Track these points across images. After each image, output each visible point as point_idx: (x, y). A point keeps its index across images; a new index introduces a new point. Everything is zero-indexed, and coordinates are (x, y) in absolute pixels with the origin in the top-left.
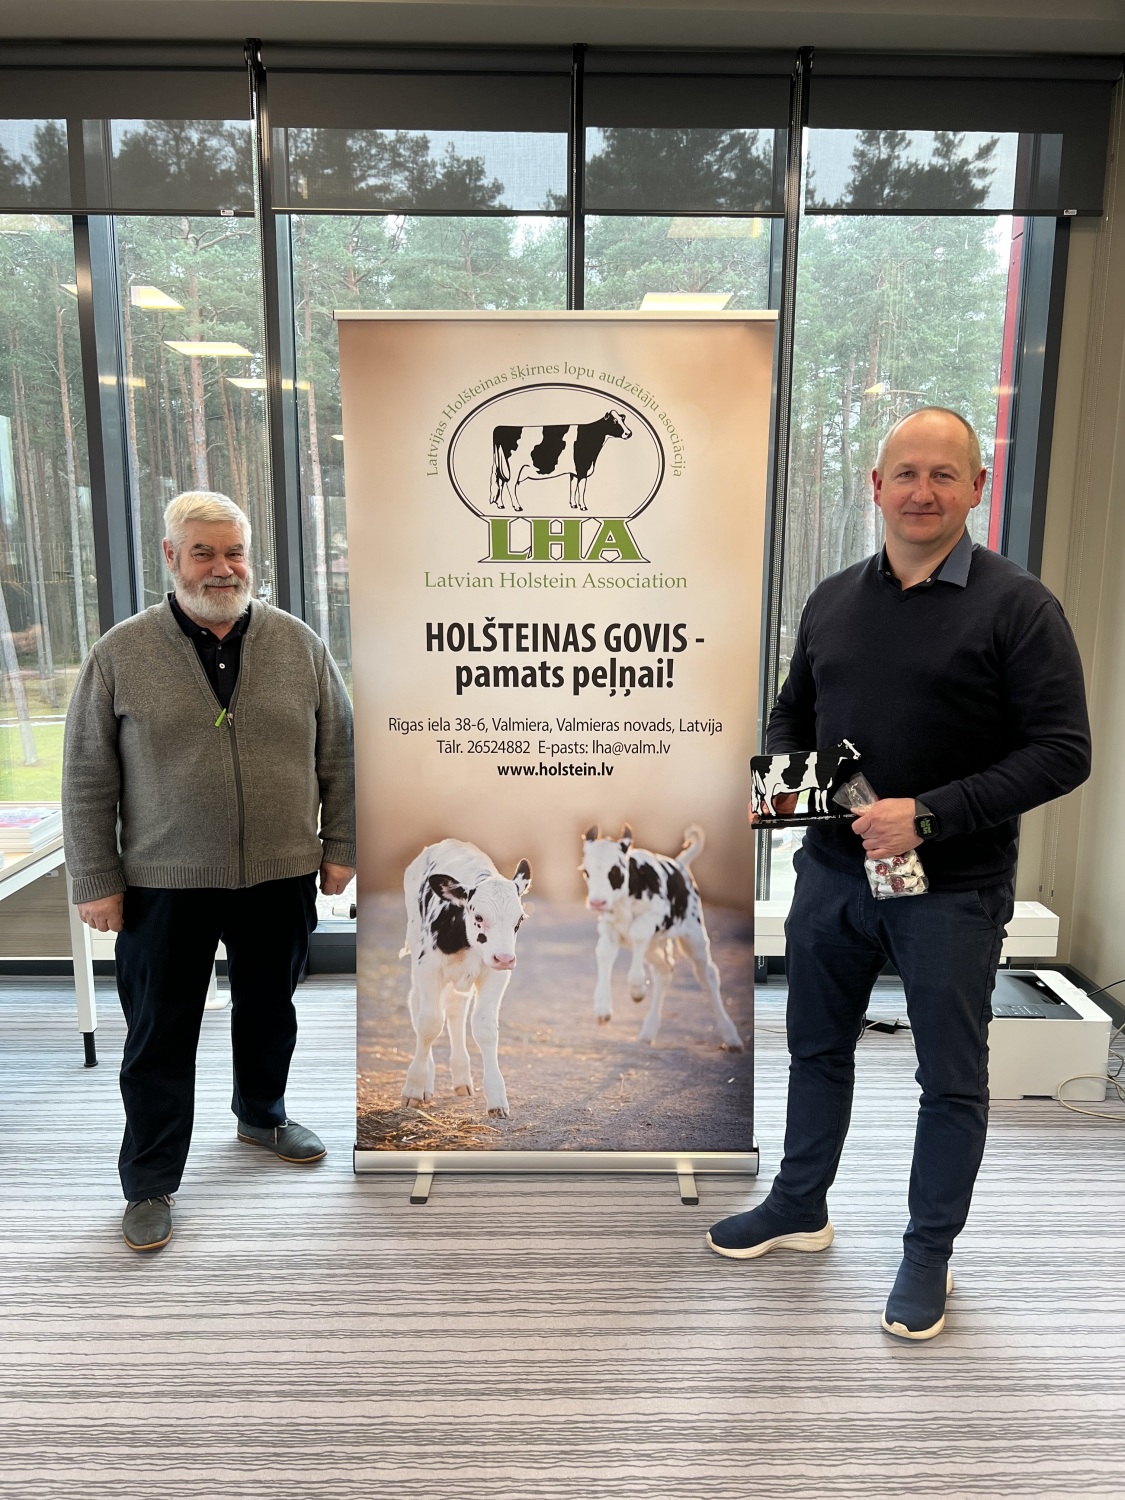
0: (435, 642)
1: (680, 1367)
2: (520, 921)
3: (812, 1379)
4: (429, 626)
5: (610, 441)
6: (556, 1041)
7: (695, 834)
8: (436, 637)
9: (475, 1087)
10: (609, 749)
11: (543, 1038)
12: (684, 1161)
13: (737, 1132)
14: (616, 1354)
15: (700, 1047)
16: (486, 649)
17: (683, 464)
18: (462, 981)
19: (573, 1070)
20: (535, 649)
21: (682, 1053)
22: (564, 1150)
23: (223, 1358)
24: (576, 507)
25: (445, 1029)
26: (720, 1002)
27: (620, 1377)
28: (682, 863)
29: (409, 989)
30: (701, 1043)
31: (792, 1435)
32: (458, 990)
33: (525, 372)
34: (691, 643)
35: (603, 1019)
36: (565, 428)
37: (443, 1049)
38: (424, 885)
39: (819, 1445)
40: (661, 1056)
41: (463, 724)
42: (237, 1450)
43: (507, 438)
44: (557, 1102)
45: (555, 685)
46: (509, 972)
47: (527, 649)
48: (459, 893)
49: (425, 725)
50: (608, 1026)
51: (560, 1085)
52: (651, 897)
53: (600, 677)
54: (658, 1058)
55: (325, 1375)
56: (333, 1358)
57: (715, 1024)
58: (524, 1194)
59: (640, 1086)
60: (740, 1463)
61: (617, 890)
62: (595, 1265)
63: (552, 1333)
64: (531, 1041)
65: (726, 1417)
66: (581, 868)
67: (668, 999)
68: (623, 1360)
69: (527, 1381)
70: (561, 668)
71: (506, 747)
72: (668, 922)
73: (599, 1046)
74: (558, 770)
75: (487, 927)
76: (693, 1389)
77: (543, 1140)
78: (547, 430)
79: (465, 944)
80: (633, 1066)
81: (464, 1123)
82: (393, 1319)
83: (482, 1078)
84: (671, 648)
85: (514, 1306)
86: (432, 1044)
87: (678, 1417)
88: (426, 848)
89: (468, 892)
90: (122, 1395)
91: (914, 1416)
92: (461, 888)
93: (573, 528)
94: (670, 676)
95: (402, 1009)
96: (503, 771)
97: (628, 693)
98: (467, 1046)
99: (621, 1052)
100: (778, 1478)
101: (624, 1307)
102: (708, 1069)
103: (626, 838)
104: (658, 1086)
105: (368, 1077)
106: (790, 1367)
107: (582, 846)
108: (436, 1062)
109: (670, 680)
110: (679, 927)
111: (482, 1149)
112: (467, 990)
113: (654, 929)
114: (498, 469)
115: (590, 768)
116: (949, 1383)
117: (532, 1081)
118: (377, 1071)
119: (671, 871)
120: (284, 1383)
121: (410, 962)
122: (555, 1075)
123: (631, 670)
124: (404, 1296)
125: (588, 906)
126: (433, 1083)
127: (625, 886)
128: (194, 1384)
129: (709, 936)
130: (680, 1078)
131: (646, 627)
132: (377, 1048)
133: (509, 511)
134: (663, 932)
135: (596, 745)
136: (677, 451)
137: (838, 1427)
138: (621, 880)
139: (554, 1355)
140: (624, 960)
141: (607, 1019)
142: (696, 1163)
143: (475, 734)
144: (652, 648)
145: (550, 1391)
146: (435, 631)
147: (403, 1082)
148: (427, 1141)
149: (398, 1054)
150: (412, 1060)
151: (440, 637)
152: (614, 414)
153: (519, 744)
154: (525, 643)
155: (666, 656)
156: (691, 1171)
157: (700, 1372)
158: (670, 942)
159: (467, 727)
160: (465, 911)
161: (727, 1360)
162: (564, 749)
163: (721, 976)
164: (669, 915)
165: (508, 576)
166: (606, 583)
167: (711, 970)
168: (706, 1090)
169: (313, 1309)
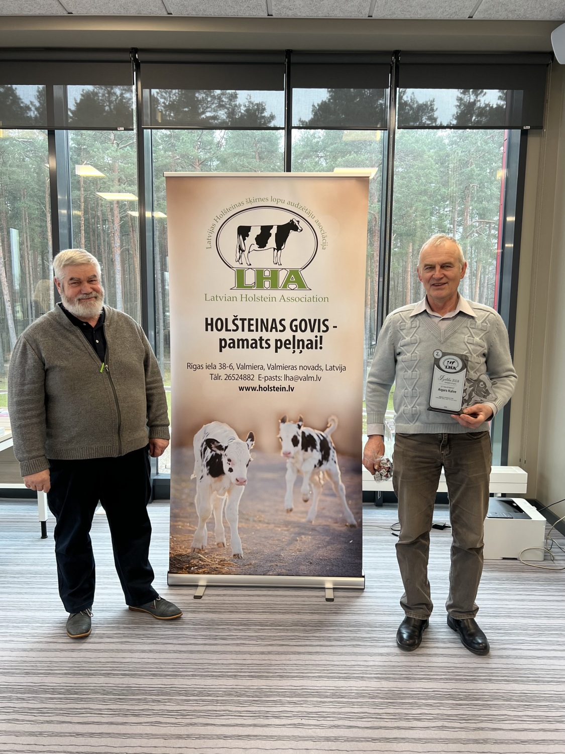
0: (209, 327)
1: (315, 668)
2: (249, 462)
3: (377, 674)
4: (207, 319)
5: (292, 233)
6: (266, 521)
7: (333, 420)
8: (210, 324)
9: (227, 543)
10: (292, 379)
11: (260, 519)
12: (329, 582)
13: (354, 567)
14: (285, 662)
15: (336, 525)
16: (233, 330)
17: (326, 244)
18: (221, 491)
19: (274, 535)
20: (257, 331)
21: (327, 528)
22: (270, 575)
23: (98, 660)
24: (276, 264)
25: (213, 514)
26: (345, 502)
27: (286, 671)
28: (327, 434)
29: (195, 495)
30: (336, 523)
31: (364, 696)
32: (219, 495)
33: (253, 201)
34: (331, 328)
35: (289, 510)
36: (271, 227)
37: (211, 525)
38: (203, 444)
39: (376, 700)
40: (317, 529)
41: (222, 366)
42: (101, 696)
43: (244, 231)
44: (267, 551)
45: (266, 348)
46: (244, 487)
47: (253, 331)
48: (220, 448)
49: (205, 367)
50: (291, 514)
51: (268, 542)
52: (312, 451)
53: (288, 344)
54: (315, 530)
55: (146, 668)
56: (150, 661)
57: (343, 513)
58: (249, 596)
59: (307, 543)
60: (337, 707)
61: (296, 447)
62: (280, 626)
63: (256, 653)
64: (254, 521)
65: (334, 688)
66: (279, 436)
67: (320, 501)
68: (288, 664)
69: (241, 672)
70: (269, 340)
71: (243, 377)
72: (320, 463)
73: (287, 524)
74: (268, 389)
75: (233, 464)
76: (320, 677)
77: (259, 570)
78: (263, 228)
79: (222, 473)
80: (303, 534)
81: (221, 561)
82: (180, 646)
83: (230, 539)
84: (321, 331)
85: (239, 642)
86: (207, 521)
87: (311, 688)
88: (204, 426)
89: (224, 447)
90: (49, 674)
91: (424, 690)
92: (221, 445)
93: (275, 274)
94: (321, 344)
95: (192, 504)
96: (241, 389)
97: (301, 352)
98: (223, 523)
99: (298, 527)
100: (355, 713)
101: (291, 643)
102: (340, 536)
103: (300, 422)
104: (315, 544)
105: (175, 537)
106: (367, 669)
107: (279, 425)
108: (208, 530)
109: (321, 346)
110: (326, 466)
111: (230, 574)
112: (223, 495)
113: (314, 466)
114: (240, 246)
115: (283, 388)
116: (443, 677)
117: (254, 540)
118: (179, 534)
119: (322, 438)
120: (126, 670)
121: (196, 481)
122: (265, 538)
123: (303, 341)
124: (187, 637)
125: (282, 455)
126: (206, 541)
127: (300, 445)
128: (83, 670)
129: (340, 470)
130: (326, 540)
131: (310, 320)
132: (180, 523)
133: (245, 266)
134: (318, 468)
135: (286, 377)
136: (324, 238)
137: (386, 693)
138: (298, 442)
139: (255, 662)
140: (299, 481)
141: (291, 510)
142: (335, 583)
143: (228, 371)
144: (312, 330)
145: (252, 676)
146: (209, 322)
147: (192, 540)
148: (203, 570)
149: (190, 526)
150: (196, 530)
151: (212, 324)
152: (294, 220)
153: (249, 376)
154: (252, 328)
155: (319, 335)
156: (332, 586)
157: (324, 670)
158: (321, 473)
159: (224, 368)
160: (223, 456)
161: (338, 665)
162: (271, 378)
163: (346, 489)
164: (321, 460)
165: (244, 296)
166: (290, 299)
167: (341, 486)
168: (339, 546)
169: (142, 641)
